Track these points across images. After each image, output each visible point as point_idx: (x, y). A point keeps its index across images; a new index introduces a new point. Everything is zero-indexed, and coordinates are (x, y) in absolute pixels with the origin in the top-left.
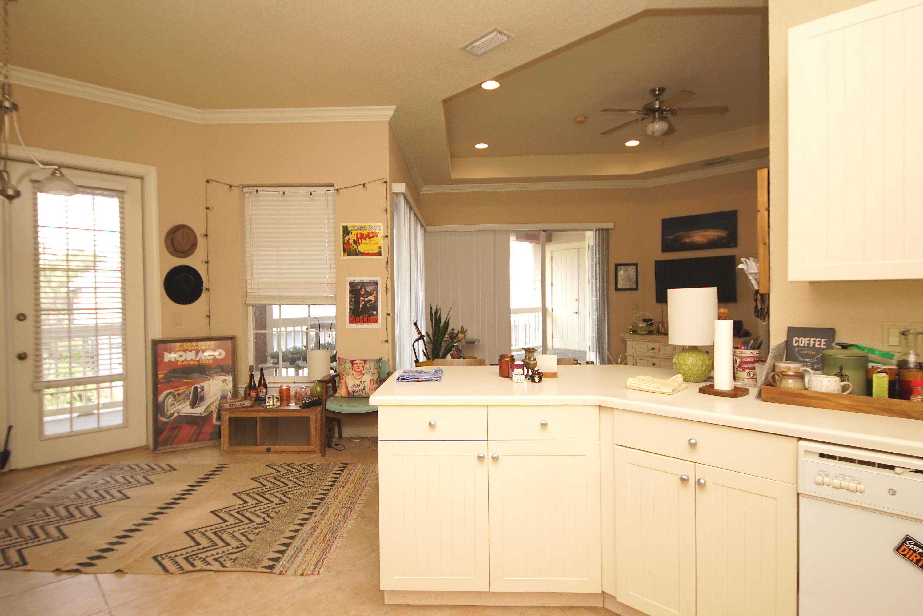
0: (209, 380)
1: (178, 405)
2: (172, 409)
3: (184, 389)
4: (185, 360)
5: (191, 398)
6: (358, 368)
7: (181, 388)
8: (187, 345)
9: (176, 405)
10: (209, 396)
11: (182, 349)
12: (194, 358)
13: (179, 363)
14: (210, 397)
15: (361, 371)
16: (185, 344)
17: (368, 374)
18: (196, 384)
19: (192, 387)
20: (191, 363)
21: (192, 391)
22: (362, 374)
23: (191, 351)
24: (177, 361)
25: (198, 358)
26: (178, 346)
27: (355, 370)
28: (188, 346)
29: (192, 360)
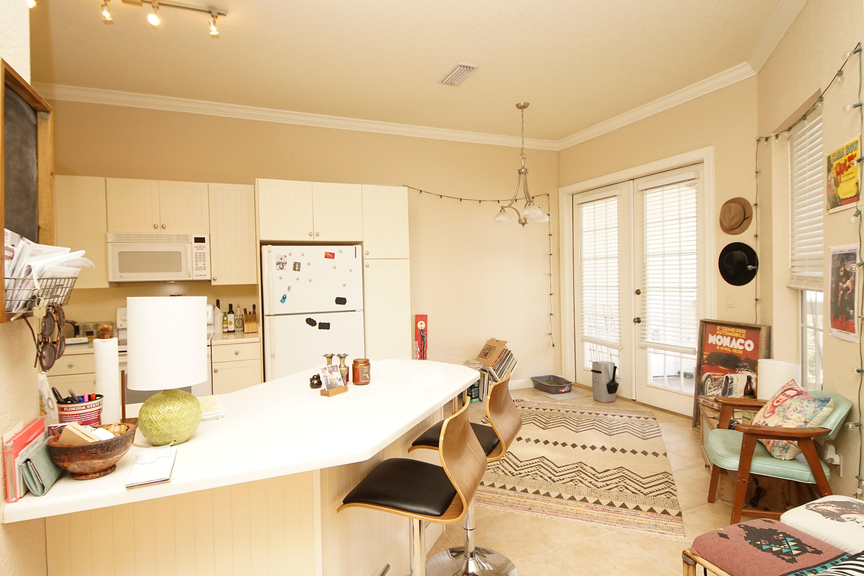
0: (737, 373)
1: (714, 390)
2: (710, 392)
3: (718, 375)
4: (722, 345)
5: (723, 387)
6: (778, 402)
7: (717, 374)
8: (725, 329)
9: (712, 390)
10: (736, 391)
11: (721, 333)
12: (728, 345)
13: (718, 348)
14: (737, 393)
15: (777, 406)
16: (724, 329)
17: (778, 414)
18: (727, 374)
19: (724, 375)
20: (726, 349)
21: (724, 379)
22: (772, 412)
23: (727, 336)
24: (716, 345)
25: (731, 347)
26: (719, 329)
27: (773, 402)
28: (726, 331)
29: (727, 346)
